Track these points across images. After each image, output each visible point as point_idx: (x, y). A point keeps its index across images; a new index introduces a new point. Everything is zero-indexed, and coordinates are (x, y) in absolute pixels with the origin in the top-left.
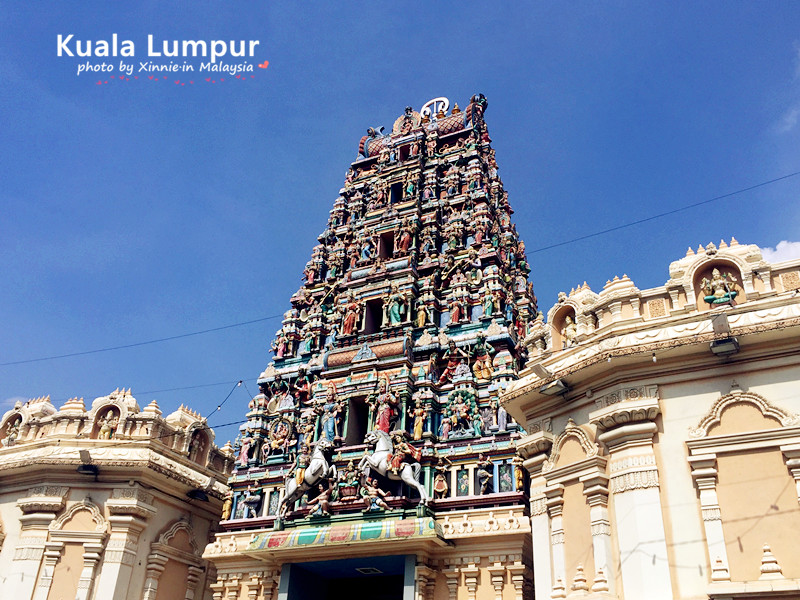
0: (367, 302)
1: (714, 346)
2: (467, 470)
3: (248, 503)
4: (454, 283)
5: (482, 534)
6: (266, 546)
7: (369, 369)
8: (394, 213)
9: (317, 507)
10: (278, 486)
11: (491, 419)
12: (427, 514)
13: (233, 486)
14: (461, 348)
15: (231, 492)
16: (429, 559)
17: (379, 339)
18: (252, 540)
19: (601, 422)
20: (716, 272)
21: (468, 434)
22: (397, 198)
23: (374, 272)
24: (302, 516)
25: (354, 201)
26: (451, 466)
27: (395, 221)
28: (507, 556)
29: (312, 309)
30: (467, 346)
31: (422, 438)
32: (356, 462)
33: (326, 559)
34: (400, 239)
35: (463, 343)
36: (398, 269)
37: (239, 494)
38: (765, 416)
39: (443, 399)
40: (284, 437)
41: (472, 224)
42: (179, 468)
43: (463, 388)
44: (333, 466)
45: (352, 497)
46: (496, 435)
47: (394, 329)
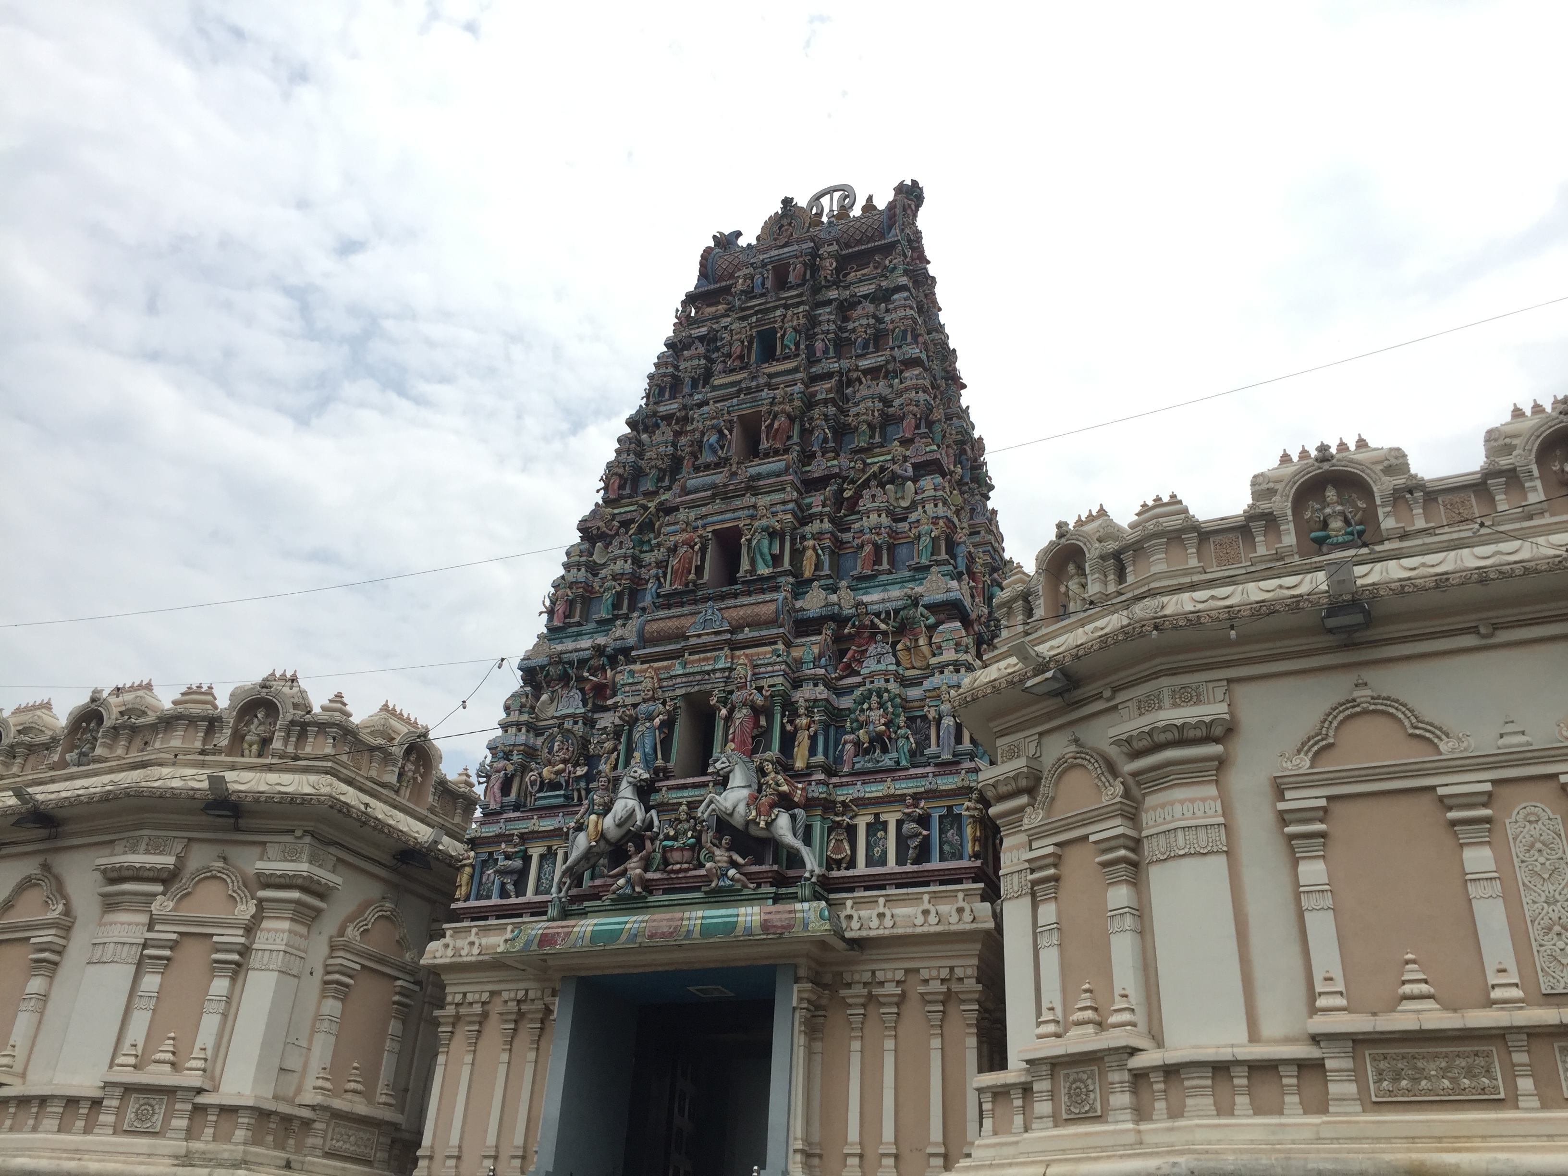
0: (714, 532)
1: (1328, 616)
2: (885, 824)
3: (502, 873)
4: (865, 503)
5: (909, 930)
6: (534, 947)
7: (716, 647)
8: (762, 380)
9: (621, 882)
10: (555, 843)
11: (928, 738)
12: (817, 897)
13: (473, 843)
14: (878, 615)
15: (472, 854)
16: (817, 973)
17: (735, 596)
18: (509, 935)
19: (1128, 741)
20: (1331, 494)
21: (887, 761)
22: (769, 354)
23: (725, 480)
24: (597, 897)
25: (691, 358)
26: (856, 815)
27: (764, 394)
28: (952, 969)
29: (615, 543)
30: (888, 613)
31: (808, 766)
32: (693, 806)
33: (640, 970)
34: (772, 425)
35: (881, 607)
36: (769, 475)
37: (484, 857)
38: (1412, 735)
39: (846, 702)
40: (565, 761)
41: (897, 403)
42: (380, 810)
43: (880, 683)
44: (653, 812)
45: (686, 866)
46: (936, 765)
47: (762, 579)
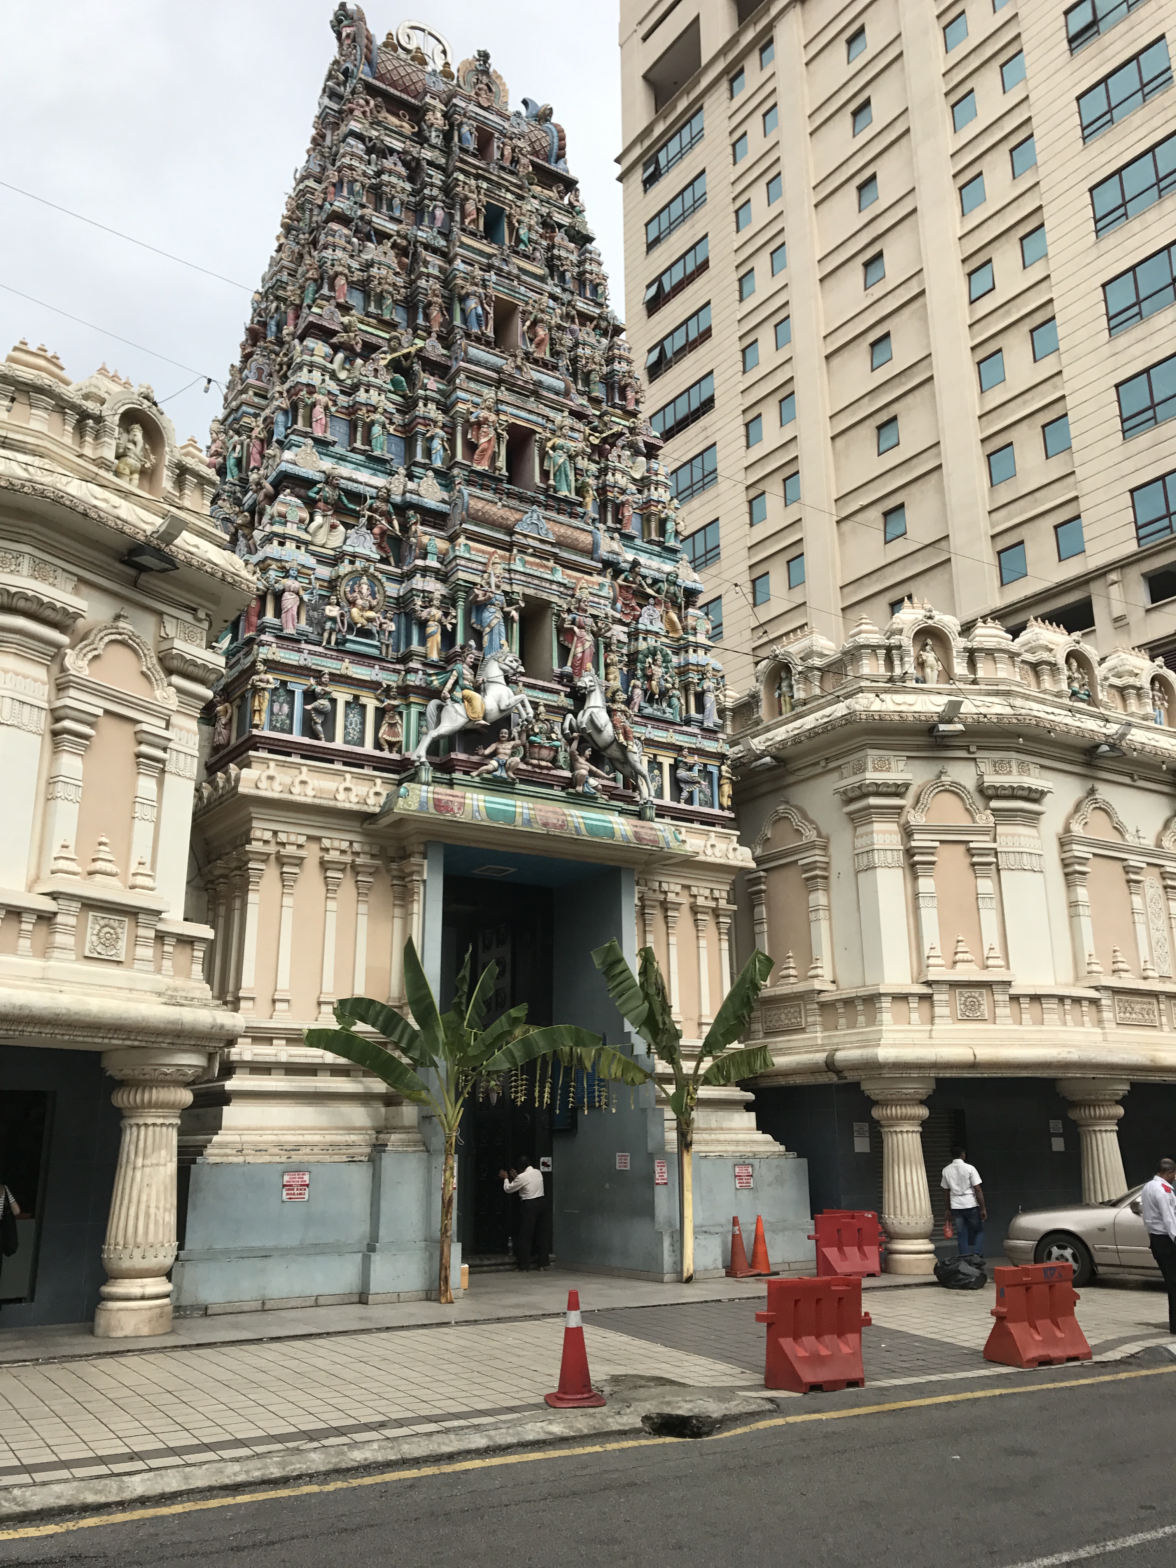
0: (507, 423)
2: (661, 764)
4: (614, 460)
5: (703, 858)
6: (433, 811)
7: (549, 557)
8: (513, 269)
9: (494, 763)
12: (654, 818)
13: (268, 665)
17: (543, 506)
20: (1074, 664)
21: (669, 714)
28: (712, 890)
29: (368, 366)
34: (533, 329)
35: (645, 572)
36: (548, 388)
38: (1115, 827)
40: (373, 609)
43: (652, 642)
45: (548, 764)
46: (703, 729)
47: (566, 501)
